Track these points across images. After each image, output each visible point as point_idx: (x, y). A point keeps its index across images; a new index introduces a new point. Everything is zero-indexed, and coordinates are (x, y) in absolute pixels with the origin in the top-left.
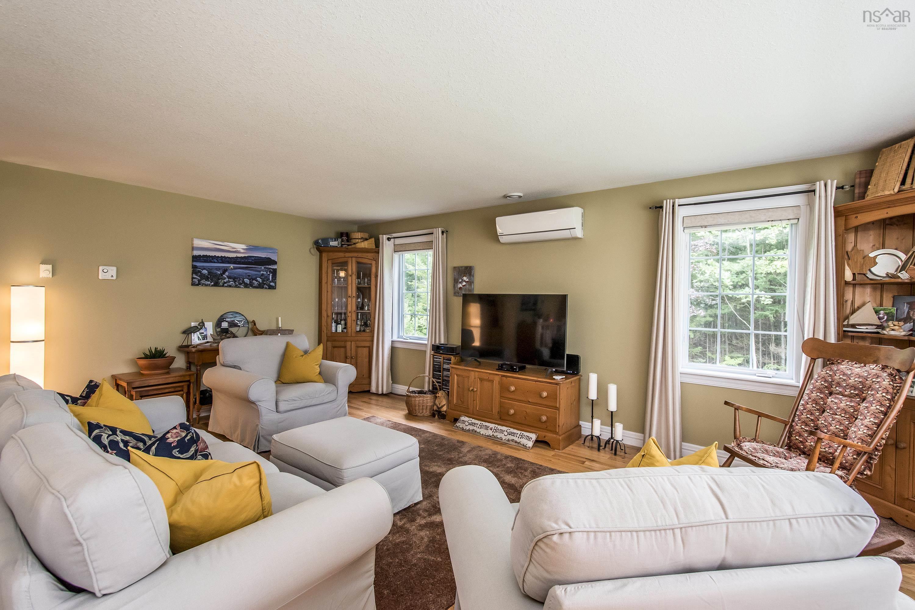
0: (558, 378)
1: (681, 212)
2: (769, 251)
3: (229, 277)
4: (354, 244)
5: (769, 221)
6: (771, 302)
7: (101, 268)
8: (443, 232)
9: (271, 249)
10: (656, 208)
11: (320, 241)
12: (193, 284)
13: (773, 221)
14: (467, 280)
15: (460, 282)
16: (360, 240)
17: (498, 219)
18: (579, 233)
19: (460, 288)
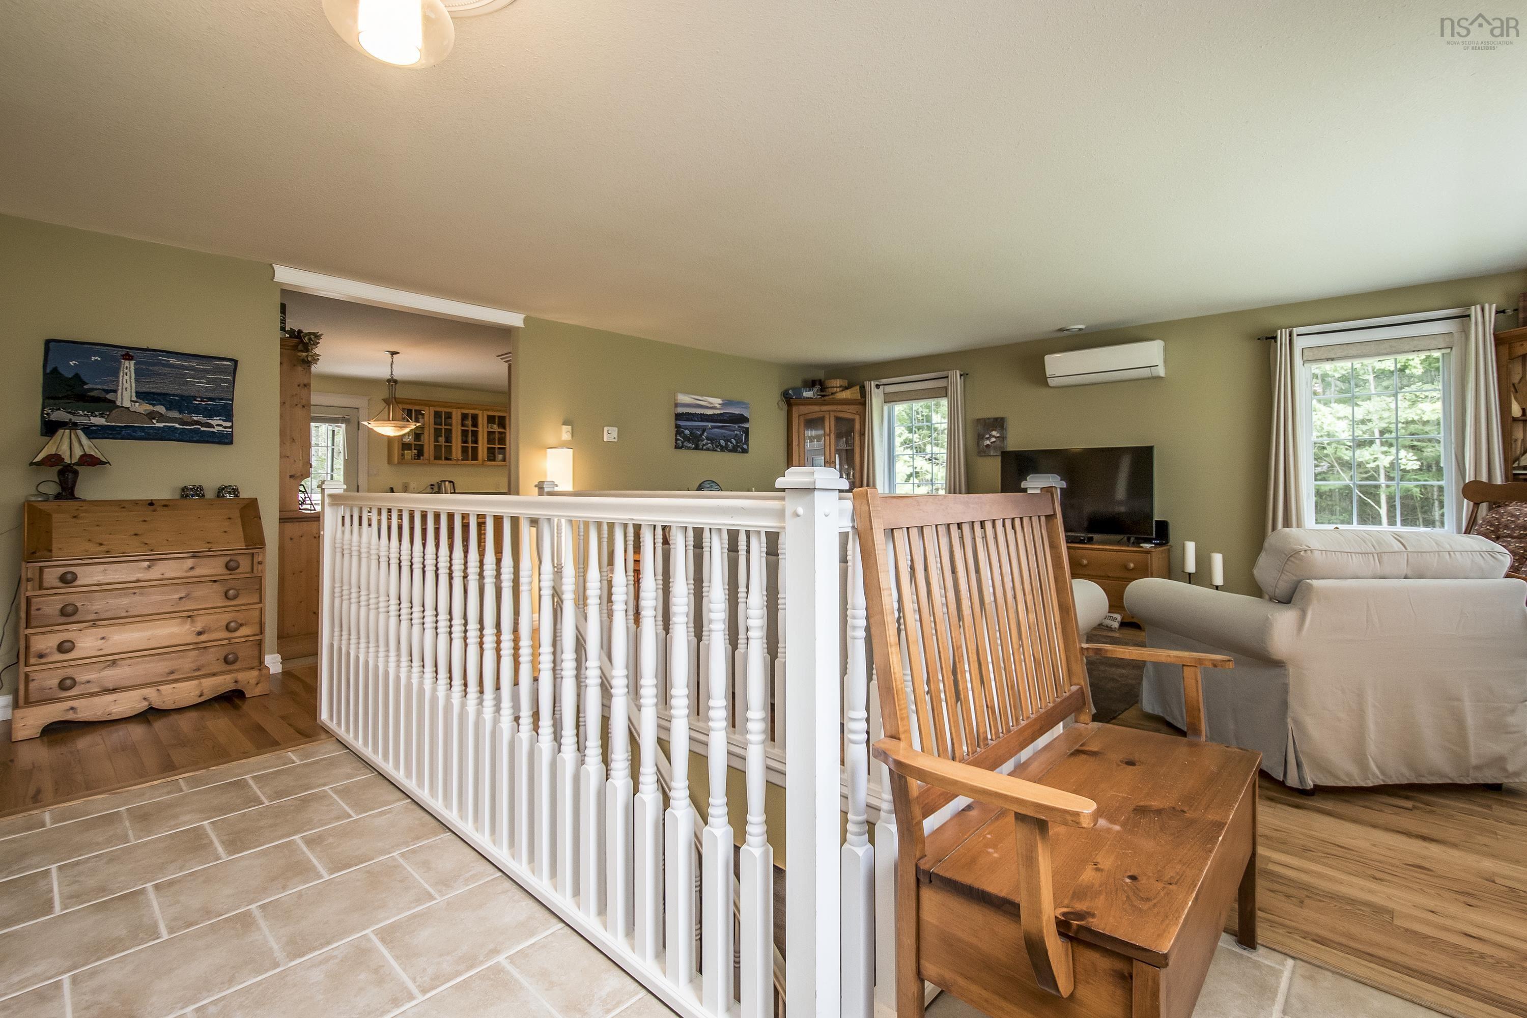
0: (1147, 546)
1: (1300, 343)
2: (1408, 386)
3: (707, 439)
4: (833, 394)
5: (1414, 351)
6: (1418, 467)
7: (606, 429)
8: (961, 375)
9: (743, 403)
10: (1267, 338)
11: (790, 392)
12: (677, 447)
13: (1419, 351)
14: (998, 435)
15: (987, 439)
16: (838, 389)
17: (1047, 358)
18: (1161, 371)
19: (988, 445)
